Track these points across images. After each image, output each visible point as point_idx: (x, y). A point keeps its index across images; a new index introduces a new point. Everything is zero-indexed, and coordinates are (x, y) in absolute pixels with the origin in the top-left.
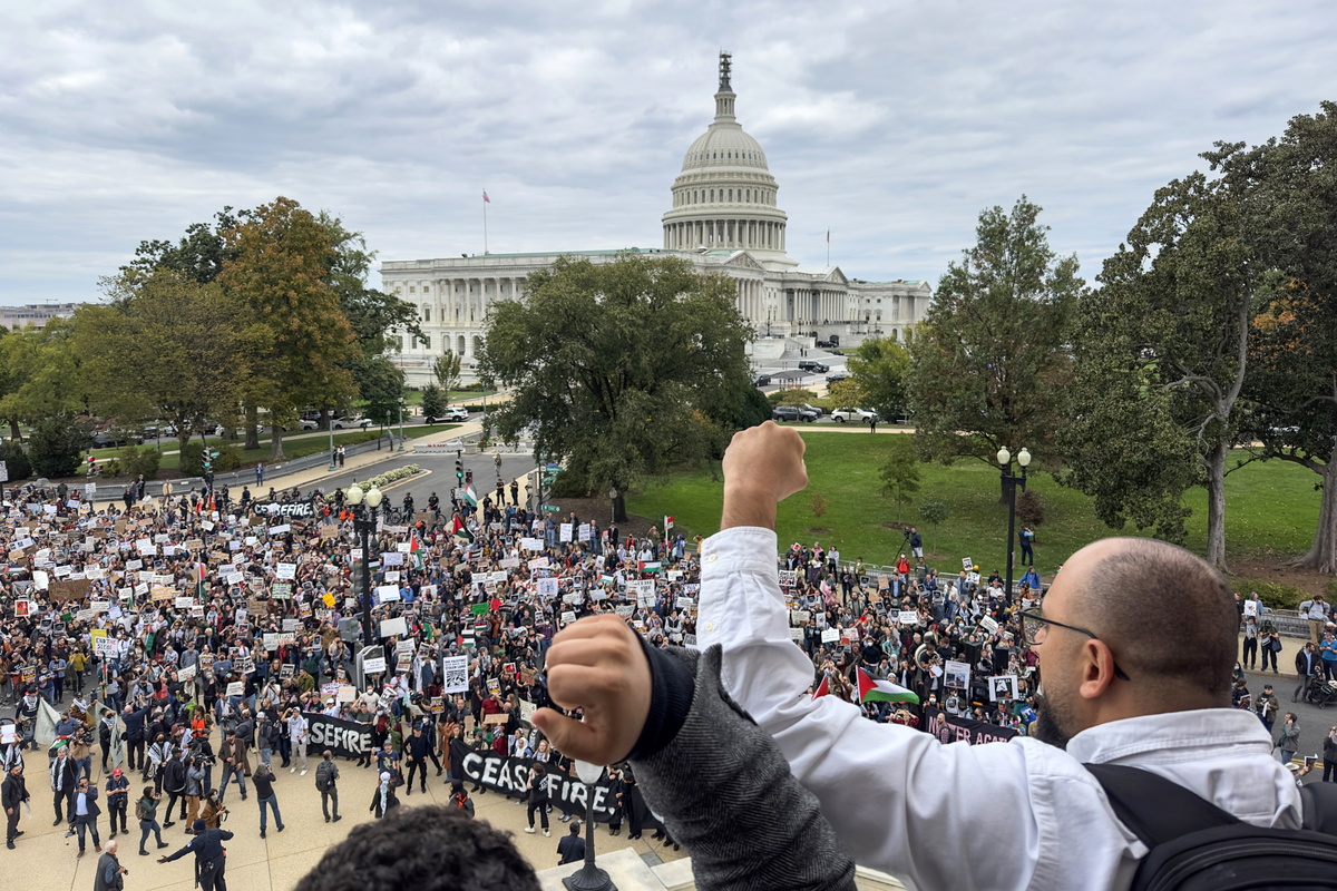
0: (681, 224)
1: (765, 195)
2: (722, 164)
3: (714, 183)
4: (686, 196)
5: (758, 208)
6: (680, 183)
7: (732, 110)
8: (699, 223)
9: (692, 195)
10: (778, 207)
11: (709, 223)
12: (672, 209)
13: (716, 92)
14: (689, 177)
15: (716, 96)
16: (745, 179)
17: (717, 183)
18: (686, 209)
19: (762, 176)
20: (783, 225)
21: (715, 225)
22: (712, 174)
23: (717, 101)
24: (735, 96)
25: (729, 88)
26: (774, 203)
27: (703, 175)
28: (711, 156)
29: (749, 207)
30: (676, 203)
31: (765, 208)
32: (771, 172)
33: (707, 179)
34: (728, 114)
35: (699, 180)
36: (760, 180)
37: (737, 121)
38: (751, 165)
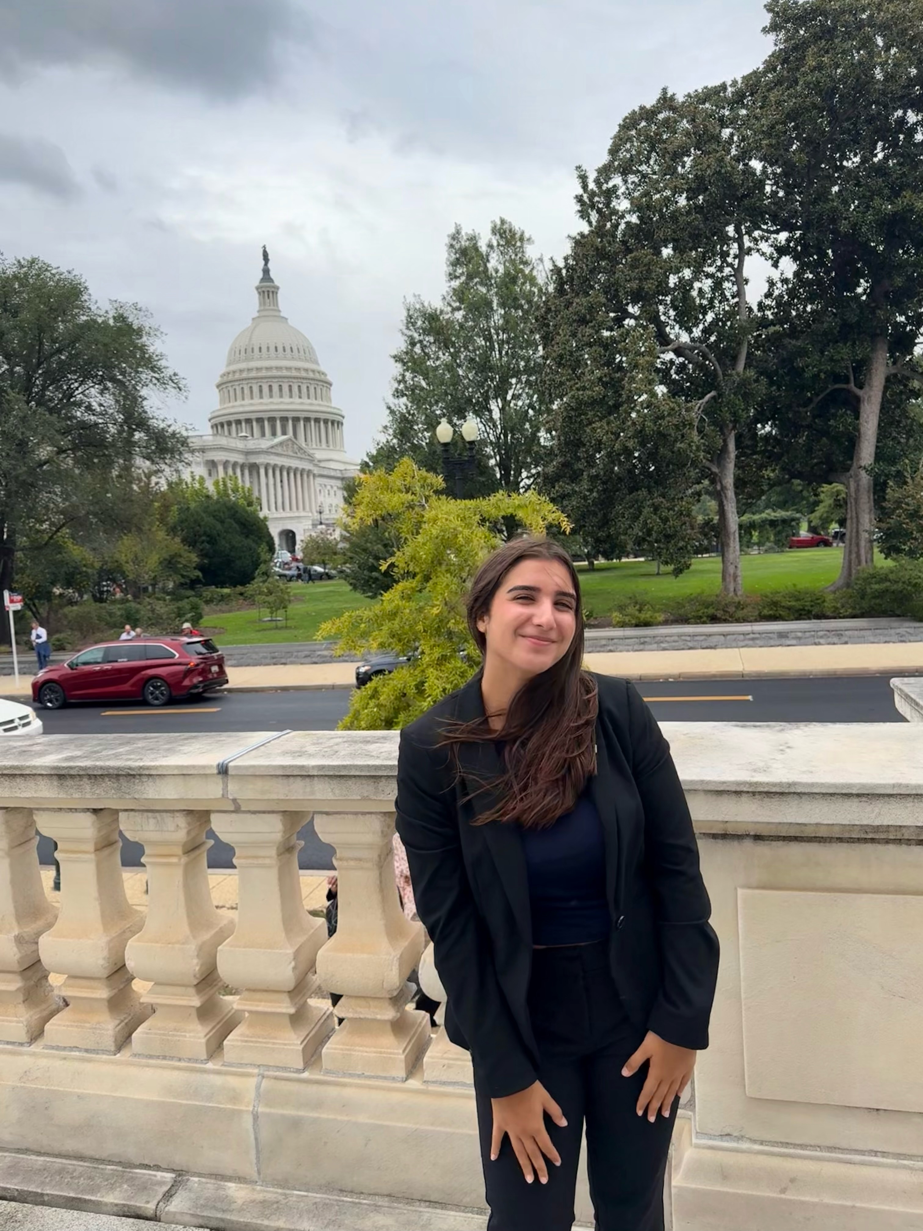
0: (229, 423)
1: (319, 391)
2: (269, 358)
3: (262, 378)
4: (232, 393)
5: (311, 404)
6: (225, 379)
7: (276, 303)
8: (248, 421)
9: (239, 392)
10: (333, 405)
11: (260, 420)
12: (219, 407)
13: (257, 283)
14: (234, 372)
15: (257, 288)
16: (294, 373)
17: (266, 378)
18: (233, 407)
19: (313, 371)
20: (340, 424)
21: (266, 423)
22: (258, 369)
23: (259, 293)
24: (278, 288)
25: (271, 280)
26: (329, 399)
27: (249, 370)
28: (256, 350)
29: (302, 404)
30: (222, 401)
31: (319, 405)
32: (322, 368)
33: (253, 374)
34: (272, 307)
35: (245, 375)
36: (311, 375)
37: (282, 314)
38: (300, 359)
